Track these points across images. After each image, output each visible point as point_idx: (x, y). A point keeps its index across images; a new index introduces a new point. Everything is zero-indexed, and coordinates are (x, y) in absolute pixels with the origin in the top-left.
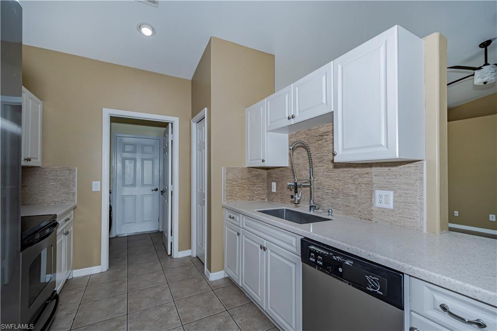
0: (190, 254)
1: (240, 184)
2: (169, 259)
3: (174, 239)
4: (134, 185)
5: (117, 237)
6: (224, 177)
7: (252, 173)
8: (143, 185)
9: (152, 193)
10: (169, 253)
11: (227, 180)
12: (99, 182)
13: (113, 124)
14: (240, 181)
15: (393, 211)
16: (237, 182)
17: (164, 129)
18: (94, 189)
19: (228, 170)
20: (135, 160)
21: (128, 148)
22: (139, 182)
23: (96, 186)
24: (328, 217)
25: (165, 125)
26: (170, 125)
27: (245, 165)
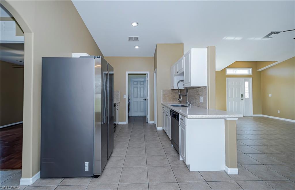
0: (154, 123)
2: (147, 124)
3: (148, 117)
4: (137, 97)
5: (132, 116)
6: (162, 93)
7: (174, 92)
8: (140, 97)
9: (143, 100)
10: (147, 122)
11: (163, 94)
12: (125, 95)
13: (129, 76)
15: (202, 103)
16: (167, 95)
17: (145, 76)
19: (164, 91)
20: (137, 87)
21: (135, 83)
22: (139, 96)
23: (125, 97)
24: (186, 106)
25: (145, 74)
26: (147, 74)
27: (170, 89)
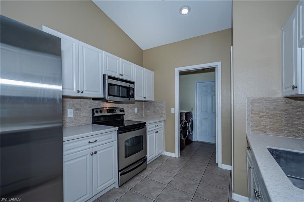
1: (271, 115)
5: (197, 142)
12: (174, 109)
14: (272, 112)
17: (213, 73)
18: (172, 113)
23: (173, 112)
27: (280, 95)
